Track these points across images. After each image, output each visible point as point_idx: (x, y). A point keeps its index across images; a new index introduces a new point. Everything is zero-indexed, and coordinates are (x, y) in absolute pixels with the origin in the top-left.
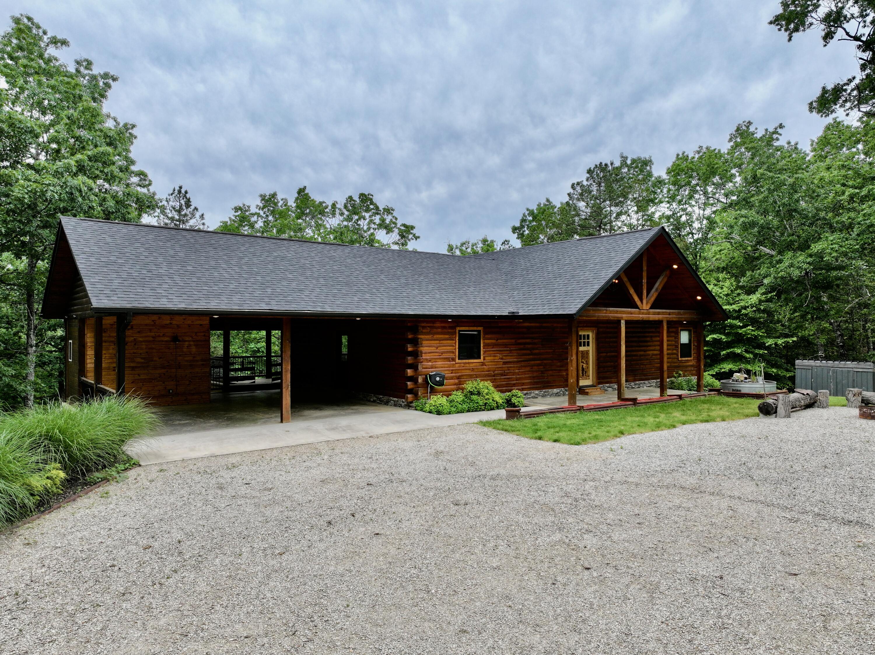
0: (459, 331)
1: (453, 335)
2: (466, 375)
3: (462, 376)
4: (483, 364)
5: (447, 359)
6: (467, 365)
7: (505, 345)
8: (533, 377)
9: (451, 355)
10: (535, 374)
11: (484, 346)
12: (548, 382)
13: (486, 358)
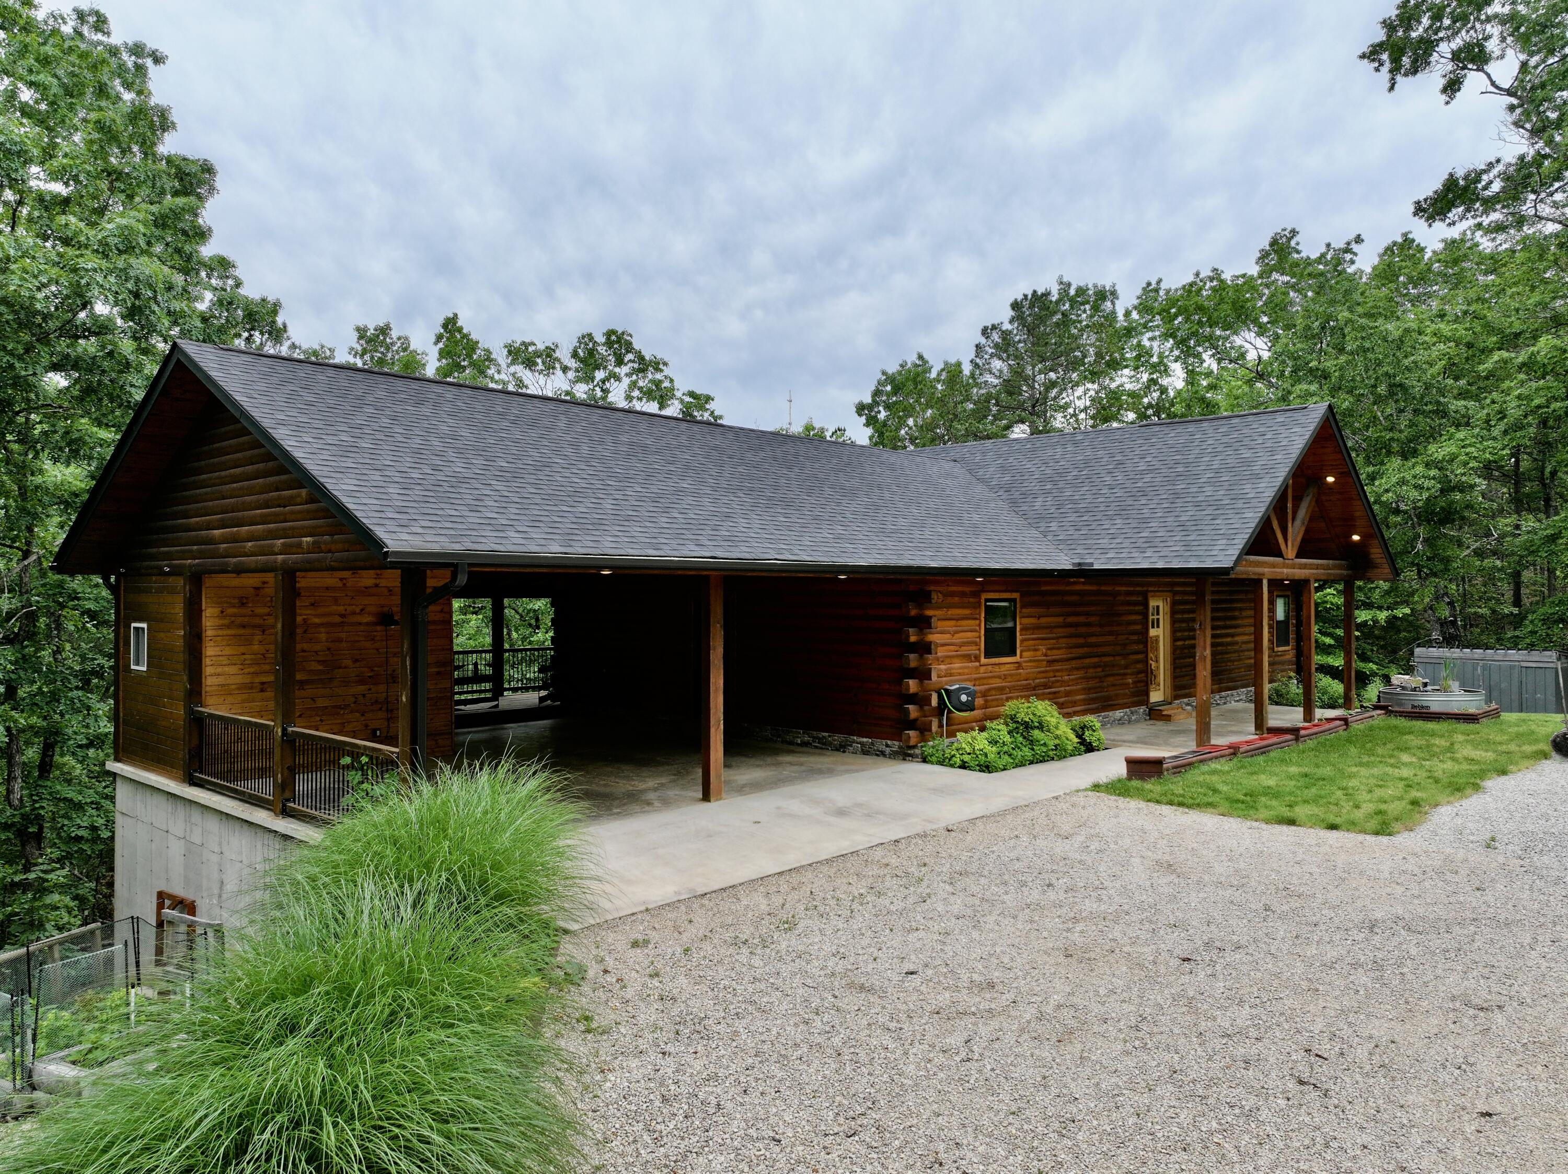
0: (987, 600)
1: (975, 608)
2: (994, 688)
3: (990, 690)
4: (1019, 665)
5: (967, 657)
6: (997, 669)
7: (1050, 628)
8: (1090, 689)
9: (972, 650)
10: (1092, 684)
11: (1021, 630)
12: (1109, 698)
13: (1025, 654)
